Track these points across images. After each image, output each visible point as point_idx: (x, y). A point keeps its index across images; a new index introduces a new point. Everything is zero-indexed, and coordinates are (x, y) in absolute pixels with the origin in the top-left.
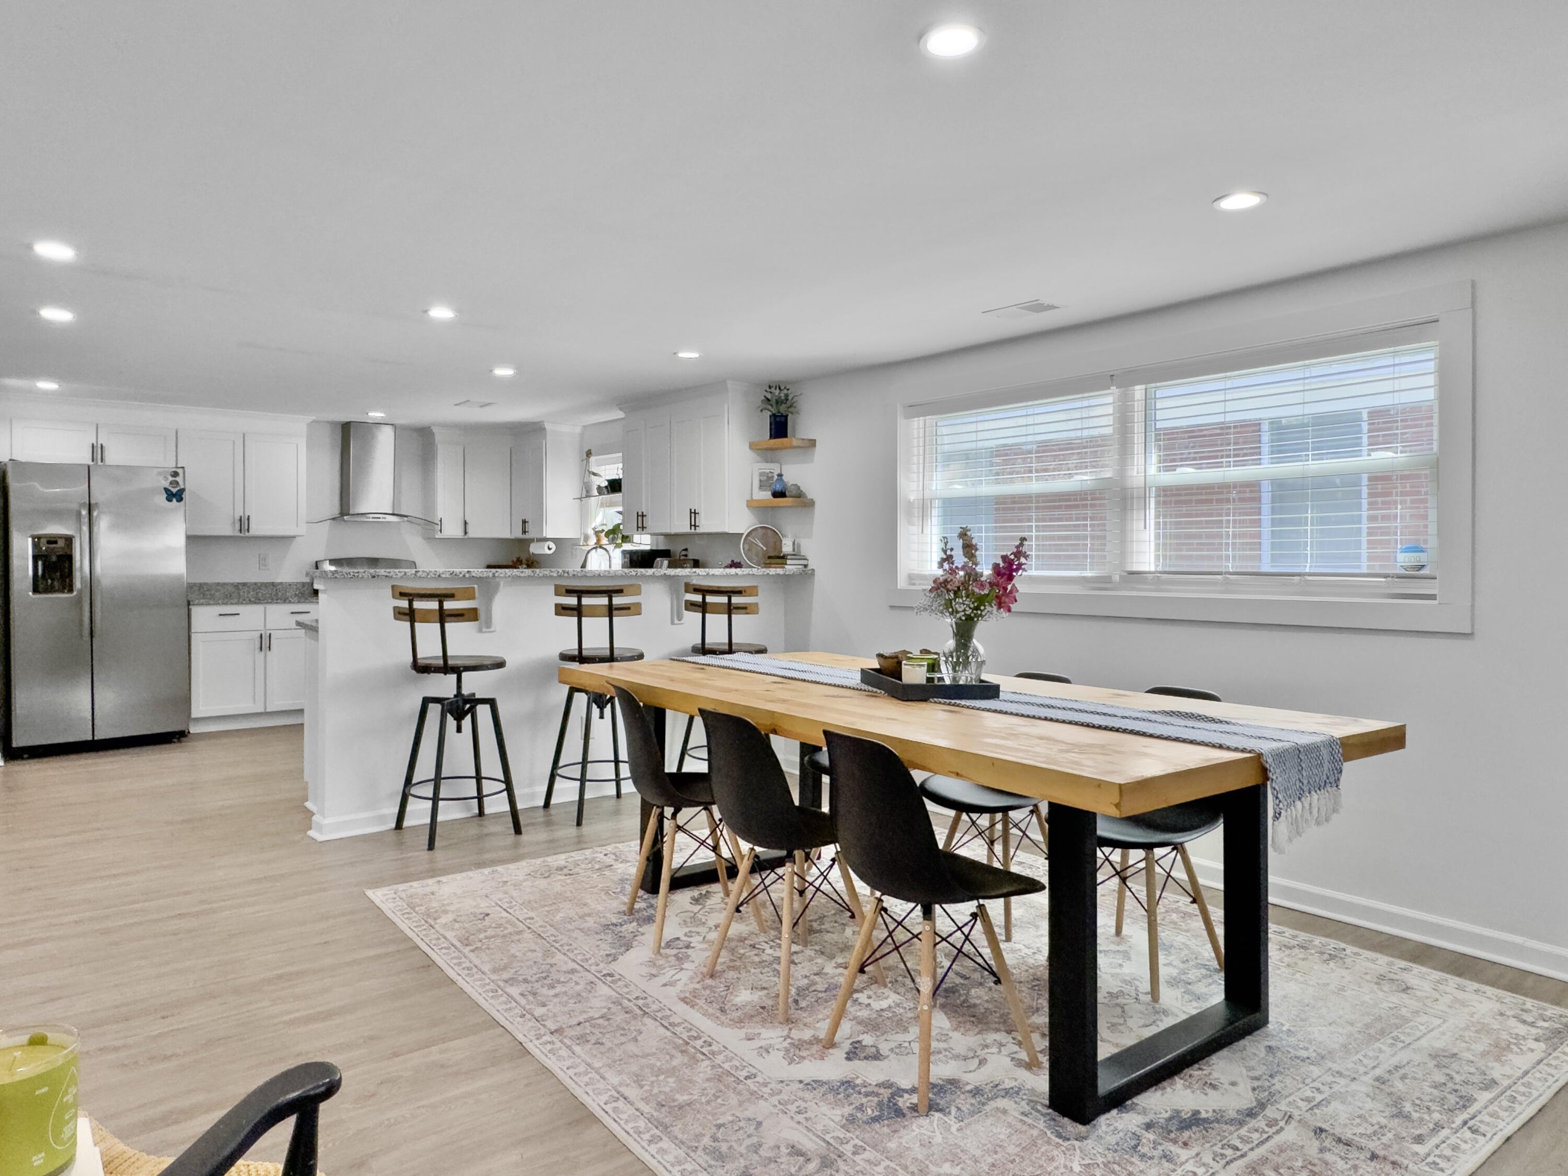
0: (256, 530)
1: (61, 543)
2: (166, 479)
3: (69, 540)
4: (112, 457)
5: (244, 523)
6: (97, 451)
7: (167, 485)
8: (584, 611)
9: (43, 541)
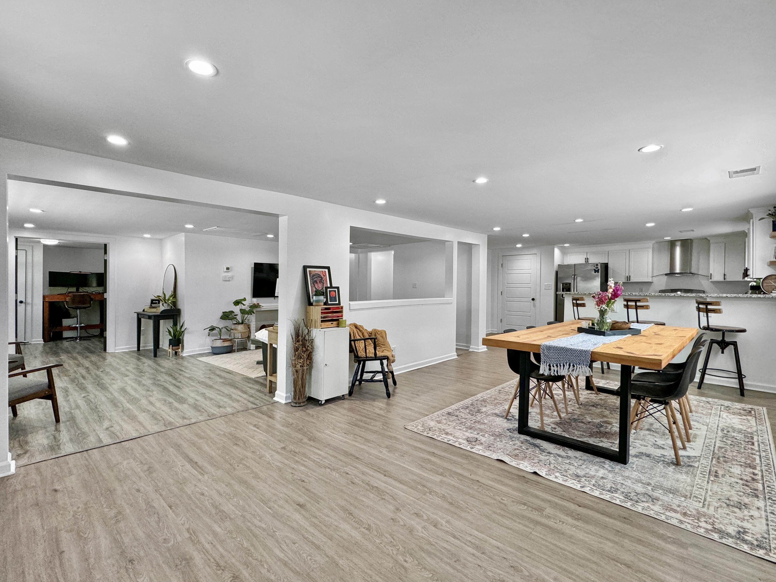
0: (633, 280)
1: (568, 285)
2: (594, 267)
3: (570, 284)
4: (591, 261)
5: (628, 278)
6: (587, 259)
7: (595, 268)
8: (629, 307)
9: (564, 285)
